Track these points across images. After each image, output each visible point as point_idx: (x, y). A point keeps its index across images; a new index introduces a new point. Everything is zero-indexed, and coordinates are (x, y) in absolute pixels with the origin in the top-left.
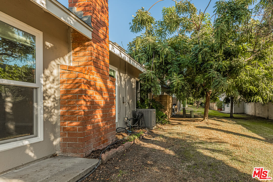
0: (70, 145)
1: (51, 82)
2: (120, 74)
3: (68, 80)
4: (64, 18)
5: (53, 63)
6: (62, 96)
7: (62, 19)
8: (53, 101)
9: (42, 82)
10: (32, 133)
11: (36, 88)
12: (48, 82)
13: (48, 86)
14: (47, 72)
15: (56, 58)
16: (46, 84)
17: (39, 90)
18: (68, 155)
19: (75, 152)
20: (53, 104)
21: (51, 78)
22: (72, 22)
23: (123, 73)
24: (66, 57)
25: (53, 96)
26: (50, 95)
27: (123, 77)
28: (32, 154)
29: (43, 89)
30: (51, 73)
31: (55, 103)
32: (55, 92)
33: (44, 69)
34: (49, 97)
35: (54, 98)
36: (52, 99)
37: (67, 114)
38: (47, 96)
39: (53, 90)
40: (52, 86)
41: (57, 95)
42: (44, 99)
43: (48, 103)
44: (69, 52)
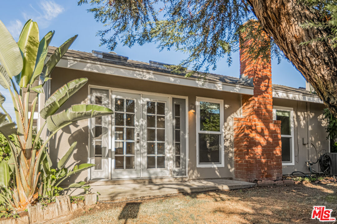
0: (240, 173)
1: (228, 130)
2: (297, 114)
3: (238, 128)
4: (232, 90)
5: (229, 117)
6: (235, 139)
7: (231, 91)
8: (230, 143)
9: (223, 131)
10: (219, 162)
11: (221, 135)
12: (226, 130)
13: (226, 133)
14: (226, 124)
15: (231, 114)
16: (225, 132)
17: (222, 135)
18: (239, 180)
19: (242, 178)
20: (229, 145)
21: (228, 128)
22: (237, 90)
23: (301, 112)
24: (238, 111)
25: (229, 140)
26: (227, 138)
27: (302, 116)
28: (218, 174)
29: (224, 135)
30: (228, 124)
31: (231, 144)
32: (231, 137)
33: (224, 123)
34: (227, 140)
35: (230, 141)
36: (229, 141)
37: (237, 152)
38: (226, 139)
39: (229, 135)
40: (229, 133)
41: (232, 139)
42: (225, 141)
43: (227, 144)
44: (240, 107)
